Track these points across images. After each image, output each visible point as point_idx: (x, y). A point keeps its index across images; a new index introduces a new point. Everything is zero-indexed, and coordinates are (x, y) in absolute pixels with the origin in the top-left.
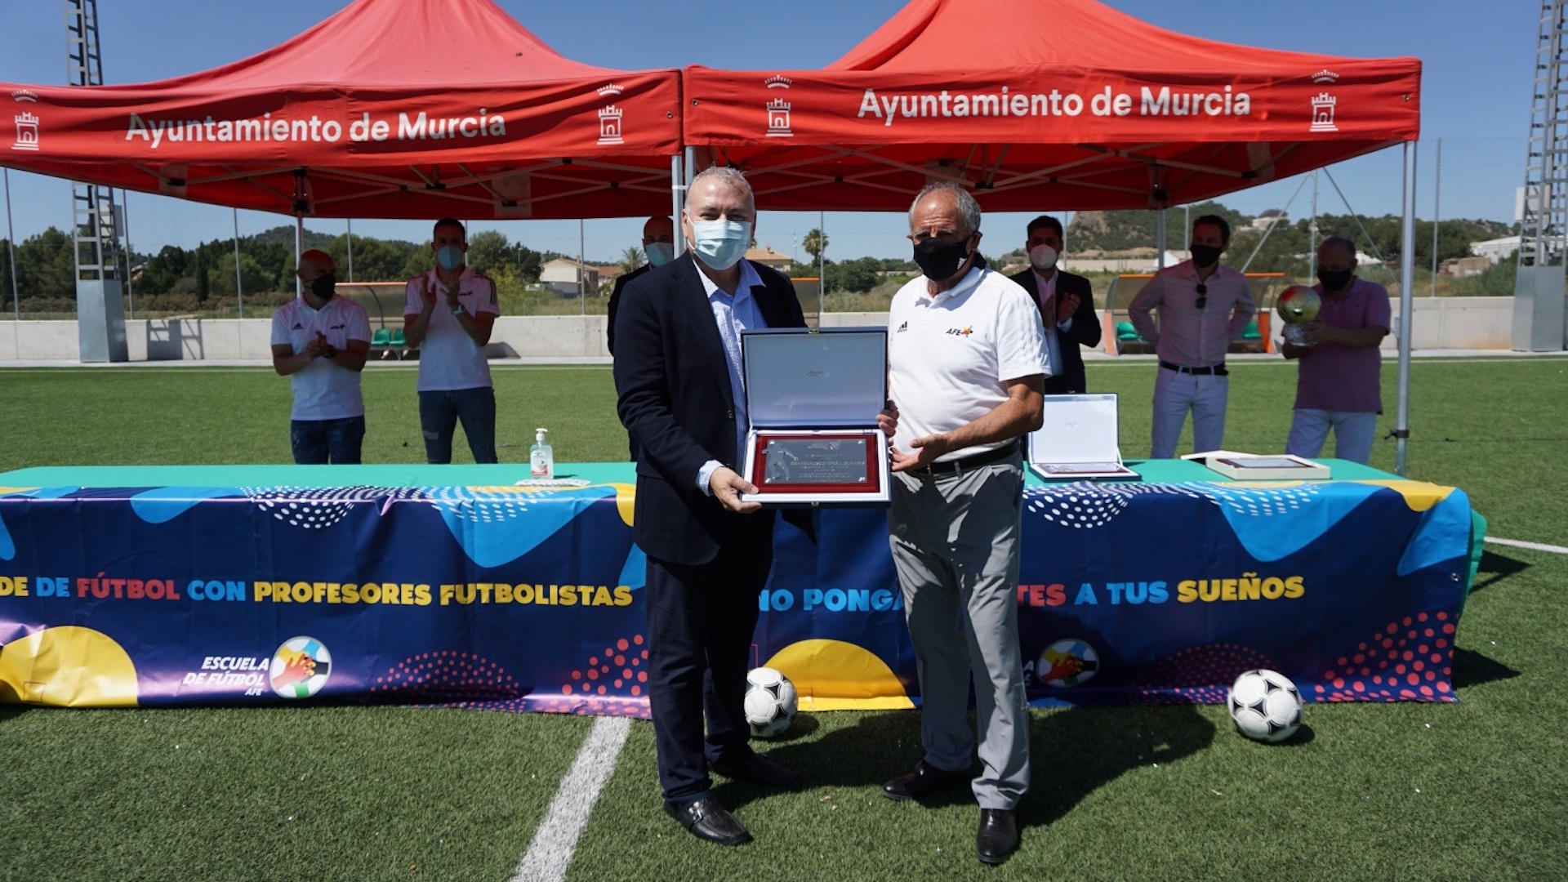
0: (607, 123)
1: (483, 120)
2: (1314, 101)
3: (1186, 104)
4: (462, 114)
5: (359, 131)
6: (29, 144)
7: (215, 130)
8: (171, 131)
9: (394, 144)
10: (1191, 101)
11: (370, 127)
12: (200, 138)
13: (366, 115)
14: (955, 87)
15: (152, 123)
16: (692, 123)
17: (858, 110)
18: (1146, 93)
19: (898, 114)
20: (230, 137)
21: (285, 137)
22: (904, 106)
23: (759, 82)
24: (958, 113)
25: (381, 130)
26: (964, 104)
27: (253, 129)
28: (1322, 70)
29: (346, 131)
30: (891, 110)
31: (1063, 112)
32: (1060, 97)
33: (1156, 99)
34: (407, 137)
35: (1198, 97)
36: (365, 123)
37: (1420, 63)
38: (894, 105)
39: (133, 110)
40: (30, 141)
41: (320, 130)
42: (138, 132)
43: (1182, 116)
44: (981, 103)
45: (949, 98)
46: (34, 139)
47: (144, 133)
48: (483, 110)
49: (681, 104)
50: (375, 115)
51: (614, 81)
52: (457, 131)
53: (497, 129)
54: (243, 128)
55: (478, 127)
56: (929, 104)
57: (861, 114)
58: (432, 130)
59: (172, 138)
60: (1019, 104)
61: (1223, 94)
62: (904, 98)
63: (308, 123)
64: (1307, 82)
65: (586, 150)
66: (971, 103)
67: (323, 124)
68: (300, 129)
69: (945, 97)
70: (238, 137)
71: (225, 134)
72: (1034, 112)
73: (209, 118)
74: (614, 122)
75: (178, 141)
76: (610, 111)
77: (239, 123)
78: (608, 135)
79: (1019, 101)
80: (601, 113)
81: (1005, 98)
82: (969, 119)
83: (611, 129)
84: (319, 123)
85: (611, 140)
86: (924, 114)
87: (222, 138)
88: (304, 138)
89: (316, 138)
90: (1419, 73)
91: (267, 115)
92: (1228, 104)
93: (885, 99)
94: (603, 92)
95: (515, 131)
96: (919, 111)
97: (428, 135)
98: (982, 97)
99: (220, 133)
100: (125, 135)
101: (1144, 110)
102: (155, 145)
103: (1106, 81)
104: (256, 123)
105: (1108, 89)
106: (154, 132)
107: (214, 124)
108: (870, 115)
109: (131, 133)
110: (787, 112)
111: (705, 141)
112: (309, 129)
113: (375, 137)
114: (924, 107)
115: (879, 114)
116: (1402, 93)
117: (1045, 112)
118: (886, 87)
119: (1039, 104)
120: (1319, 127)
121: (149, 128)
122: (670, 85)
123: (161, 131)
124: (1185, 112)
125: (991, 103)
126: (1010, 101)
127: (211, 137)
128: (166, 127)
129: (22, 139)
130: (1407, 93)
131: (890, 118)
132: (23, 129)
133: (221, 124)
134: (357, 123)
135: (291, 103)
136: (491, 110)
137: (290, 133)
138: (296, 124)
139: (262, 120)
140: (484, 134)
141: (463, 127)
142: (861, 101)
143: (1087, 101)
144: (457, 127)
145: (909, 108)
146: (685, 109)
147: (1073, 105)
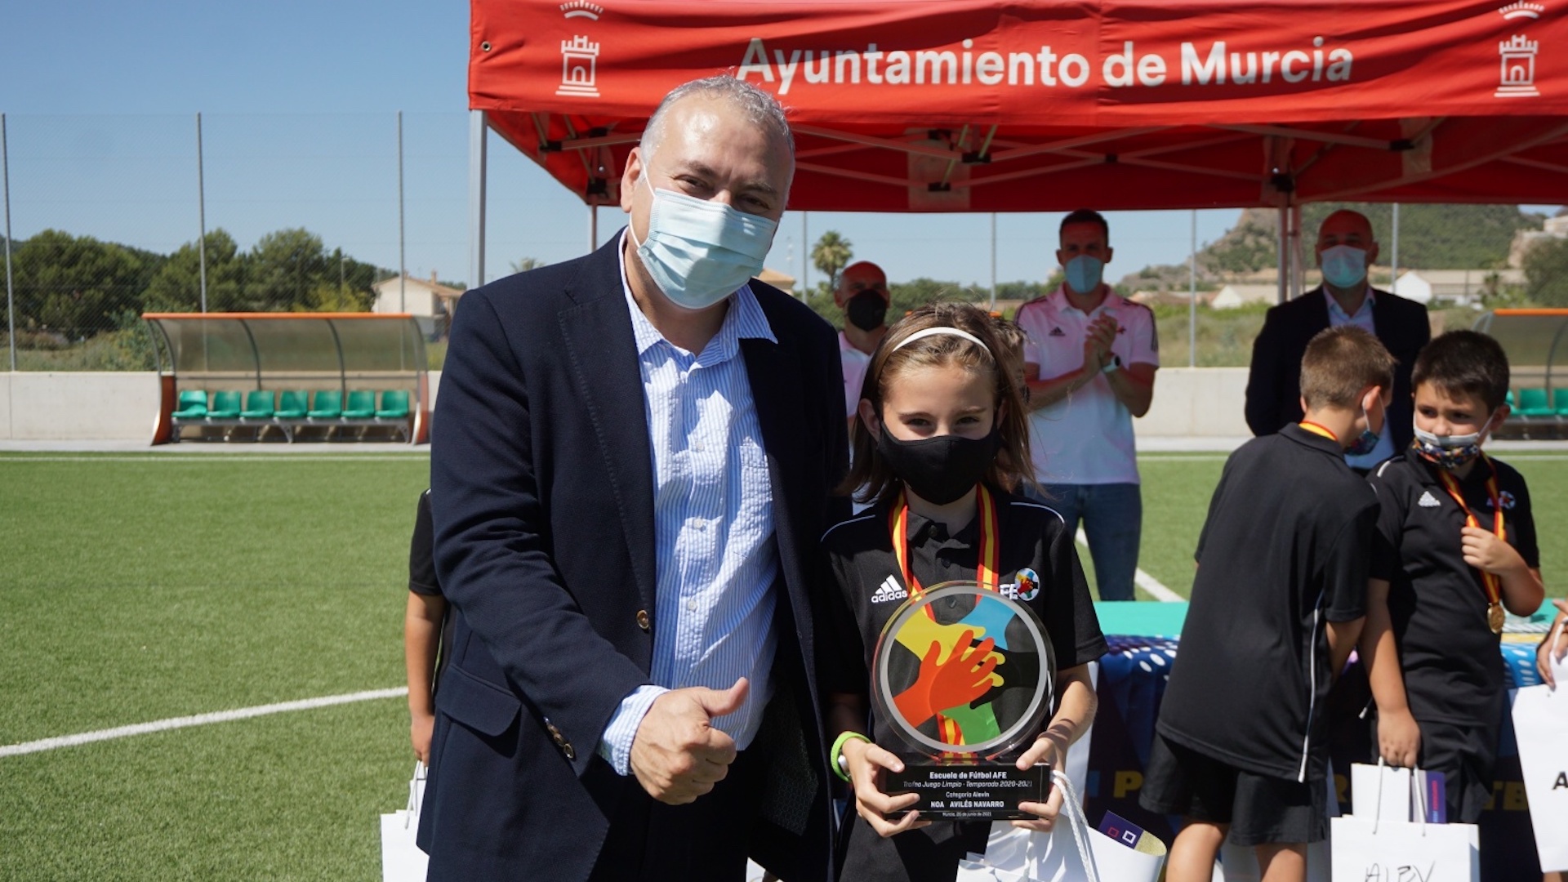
0: (1512, 62)
4: (1283, 46)
5: (1118, 70)
6: (582, 86)
8: (809, 66)
9: (1174, 90)
11: (1135, 64)
12: (856, 78)
13: (1129, 45)
15: (779, 54)
20: (905, 78)
21: (997, 78)
25: (1152, 70)
27: (945, 65)
29: (1096, 70)
34: (1195, 81)
36: (1127, 58)
39: (756, 34)
40: (583, 82)
41: (1054, 69)
42: (756, 68)
46: (588, 79)
47: (766, 71)
48: (1318, 40)
50: (1144, 45)
52: (1277, 73)
53: (1338, 71)
54: (928, 64)
55: (1310, 67)
58: (1236, 71)
59: (811, 77)
63: (1035, 58)
65: (1475, 106)
67: (1059, 59)
68: (1021, 66)
70: (920, 78)
71: (897, 73)
73: (872, 46)
74: (1524, 62)
75: (820, 84)
76: (1519, 45)
77: (922, 56)
78: (1512, 82)
80: (1504, 48)
83: (1518, 73)
84: (1053, 58)
85: (1515, 89)
87: (892, 79)
88: (1029, 80)
89: (1048, 81)
91: (968, 43)
94: (1508, 14)
95: (1365, 71)
97: (1229, 78)
99: (890, 70)
102: (784, 89)
104: (949, 56)
106: (782, 68)
107: (880, 55)
109: (744, 70)
112: (1038, 67)
113: (1146, 80)
121: (773, 62)
123: (793, 67)
127: (874, 78)
128: (802, 60)
129: (570, 78)
132: (573, 63)
133: (894, 56)
134: (1113, 59)
135: (1008, 24)
136: (1332, 40)
137: (1006, 73)
138: (1015, 58)
139: (960, 52)
140: (1316, 77)
141: (1286, 65)
144: (1276, 66)
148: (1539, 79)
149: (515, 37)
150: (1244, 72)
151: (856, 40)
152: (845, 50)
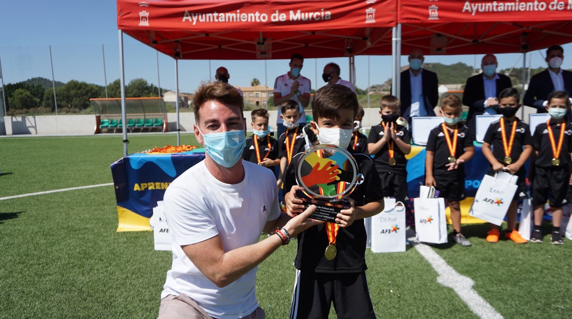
0: (369, 14)
4: (314, 11)
5: (275, 18)
6: (145, 23)
8: (200, 17)
9: (288, 22)
11: (279, 16)
12: (212, 20)
13: (277, 11)
15: (193, 14)
16: (401, 14)
17: (462, 9)
18: (570, 1)
19: (477, 11)
20: (223, 20)
21: (245, 20)
22: (480, 8)
24: (499, 10)
25: (283, 17)
26: (502, 7)
27: (233, 17)
29: (269, 18)
30: (475, 9)
31: (539, 9)
32: (537, 3)
34: (293, 20)
36: (277, 14)
38: (476, 7)
39: (186, 10)
41: (259, 18)
42: (187, 18)
44: (508, 6)
45: (496, 4)
46: (146, 21)
47: (189, 18)
48: (322, 10)
49: (397, 7)
50: (281, 12)
52: (313, 18)
53: (328, 17)
54: (229, 17)
55: (320, 16)
56: (489, 7)
57: (464, 11)
58: (303, 17)
59: (201, 20)
62: (480, 4)
63: (254, 15)
65: (361, 25)
66: (504, 6)
67: (261, 15)
68: (251, 17)
70: (227, 20)
71: (222, 19)
72: (528, 9)
73: (215, 12)
74: (372, 14)
75: (203, 21)
76: (371, 10)
77: (227, 15)
78: (369, 19)
79: (523, 5)
80: (368, 11)
81: (517, 4)
82: (504, 12)
83: (370, 17)
84: (259, 15)
85: (370, 21)
86: (487, 10)
87: (221, 21)
88: (253, 20)
89: (258, 20)
91: (238, 11)
93: (473, 5)
94: (368, 2)
95: (334, 17)
96: (485, 9)
97: (301, 20)
98: (509, 4)
99: (220, 18)
100: (182, 19)
101: (568, 8)
102: (194, 23)
104: (234, 15)
106: (193, 17)
107: (217, 14)
108: (467, 11)
109: (185, 18)
110: (436, 10)
111: (406, 21)
112: (255, 17)
113: (281, 20)
114: (487, 8)
115: (470, 11)
117: (532, 9)
119: (530, 6)
121: (191, 16)
123: (196, 17)
125: (512, 6)
126: (519, 5)
128: (198, 15)
129: (142, 21)
131: (474, 12)
132: (143, 17)
133: (220, 14)
134: (273, 15)
135: (248, 6)
136: (326, 10)
137: (248, 18)
138: (250, 15)
139: (236, 13)
140: (322, 19)
141: (315, 16)
142: (463, 6)
143: (548, 4)
144: (313, 16)
145: (482, 8)
146: (399, 9)
147: (542, 6)
148: (376, 18)
149: (128, 11)
150: (305, 17)
151: (211, 11)
152: (209, 13)
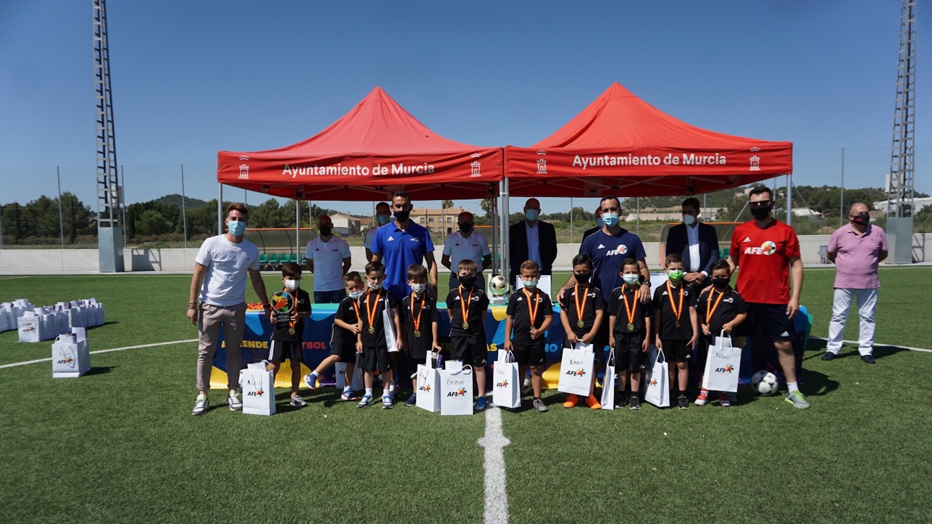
0: (474, 168)
1: (426, 167)
2: (751, 159)
3: (701, 160)
4: (417, 164)
5: (376, 171)
6: (244, 176)
7: (318, 171)
8: (300, 170)
9: (389, 176)
10: (703, 159)
11: (381, 169)
12: (312, 173)
13: (379, 165)
14: (610, 154)
16: (508, 168)
17: (573, 163)
18: (685, 156)
19: (588, 165)
20: (324, 173)
21: (346, 174)
22: (591, 161)
23: (534, 152)
24: (612, 164)
25: (385, 171)
26: (614, 161)
27: (334, 170)
28: (753, 147)
29: (371, 171)
30: (585, 163)
31: (653, 164)
32: (651, 158)
33: (689, 158)
34: (395, 174)
35: (705, 158)
36: (378, 168)
37: (792, 144)
38: (587, 161)
39: (287, 163)
41: (360, 171)
42: (287, 171)
43: (699, 165)
44: (620, 160)
45: (608, 158)
46: (246, 174)
47: (289, 171)
48: (426, 163)
49: (503, 161)
50: (382, 165)
51: (478, 152)
52: (415, 172)
53: (431, 170)
54: (330, 170)
55: (423, 170)
56: (600, 161)
57: (574, 165)
58: (405, 171)
59: (301, 173)
60: (635, 161)
61: (715, 156)
62: (591, 159)
63: (356, 168)
64: (748, 152)
65: (465, 179)
66: (617, 160)
67: (362, 168)
68: (352, 170)
69: (607, 158)
70: (328, 173)
71: (322, 172)
72: (641, 164)
73: (316, 166)
74: (477, 168)
75: (303, 175)
76: (476, 164)
77: (328, 168)
78: (475, 173)
79: (636, 159)
80: (472, 164)
81: (630, 158)
82: (616, 166)
83: (476, 171)
84: (360, 168)
85: (475, 175)
86: (598, 164)
87: (321, 174)
88: (354, 174)
89: (359, 174)
90: (791, 148)
91: (339, 164)
92: (717, 160)
93: (583, 159)
94: (473, 156)
95: (437, 171)
97: (404, 173)
98: (621, 158)
99: (320, 171)
100: (282, 172)
101: (684, 163)
102: (294, 176)
103: (670, 152)
104: (335, 168)
105: (670, 155)
106: (294, 170)
107: (318, 168)
108: (577, 165)
109: (285, 171)
110: (545, 164)
111: (513, 175)
112: (356, 170)
113: (383, 173)
114: (598, 162)
115: (581, 165)
116: (785, 156)
117: (645, 164)
118: (583, 154)
119: (643, 160)
120: (753, 169)
121: (291, 169)
122: (500, 153)
123: (297, 170)
124: (700, 163)
125: (624, 160)
126: (632, 159)
127: (316, 173)
128: (299, 168)
129: (242, 174)
130: (787, 156)
131: (585, 166)
132: (243, 171)
133: (321, 168)
134: (375, 168)
135: (349, 160)
136: (429, 163)
137: (349, 172)
138: (351, 168)
139: (337, 167)
140: (426, 172)
141: (417, 170)
142: (574, 160)
143: (662, 159)
144: (415, 170)
145: (593, 162)
146: (505, 163)
147: (656, 161)
149: (228, 165)
151: (312, 164)
152: (309, 167)
